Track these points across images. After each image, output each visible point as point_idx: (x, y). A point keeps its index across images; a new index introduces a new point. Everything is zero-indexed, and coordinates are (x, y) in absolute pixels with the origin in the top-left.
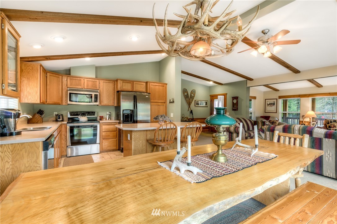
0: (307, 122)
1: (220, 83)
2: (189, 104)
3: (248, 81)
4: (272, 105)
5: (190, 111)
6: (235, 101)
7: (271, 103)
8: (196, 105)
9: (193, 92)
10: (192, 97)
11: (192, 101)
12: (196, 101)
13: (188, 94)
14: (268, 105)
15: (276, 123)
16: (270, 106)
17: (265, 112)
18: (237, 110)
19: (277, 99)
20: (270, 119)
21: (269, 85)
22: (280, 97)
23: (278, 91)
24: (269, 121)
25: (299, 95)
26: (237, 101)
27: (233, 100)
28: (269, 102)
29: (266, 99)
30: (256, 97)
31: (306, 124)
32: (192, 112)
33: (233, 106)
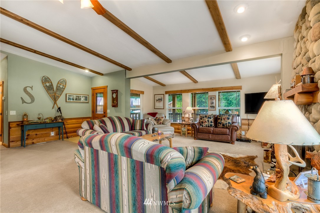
0: (187, 118)
1: (99, 73)
2: (55, 99)
3: (127, 71)
4: (160, 101)
5: (57, 108)
6: (114, 96)
7: (160, 99)
8: (67, 101)
9: (63, 82)
10: (60, 90)
11: (61, 95)
12: (67, 95)
13: (52, 85)
14: (157, 101)
15: (161, 120)
16: (159, 102)
17: (155, 109)
18: (117, 107)
19: (164, 94)
20: (157, 116)
21: (149, 76)
22: (166, 93)
23: (164, 86)
24: (155, 118)
25: (181, 90)
26: (117, 96)
27: (113, 94)
28: (158, 97)
29: (155, 95)
30: (144, 92)
31: (186, 120)
32: (60, 110)
33: (113, 102)
